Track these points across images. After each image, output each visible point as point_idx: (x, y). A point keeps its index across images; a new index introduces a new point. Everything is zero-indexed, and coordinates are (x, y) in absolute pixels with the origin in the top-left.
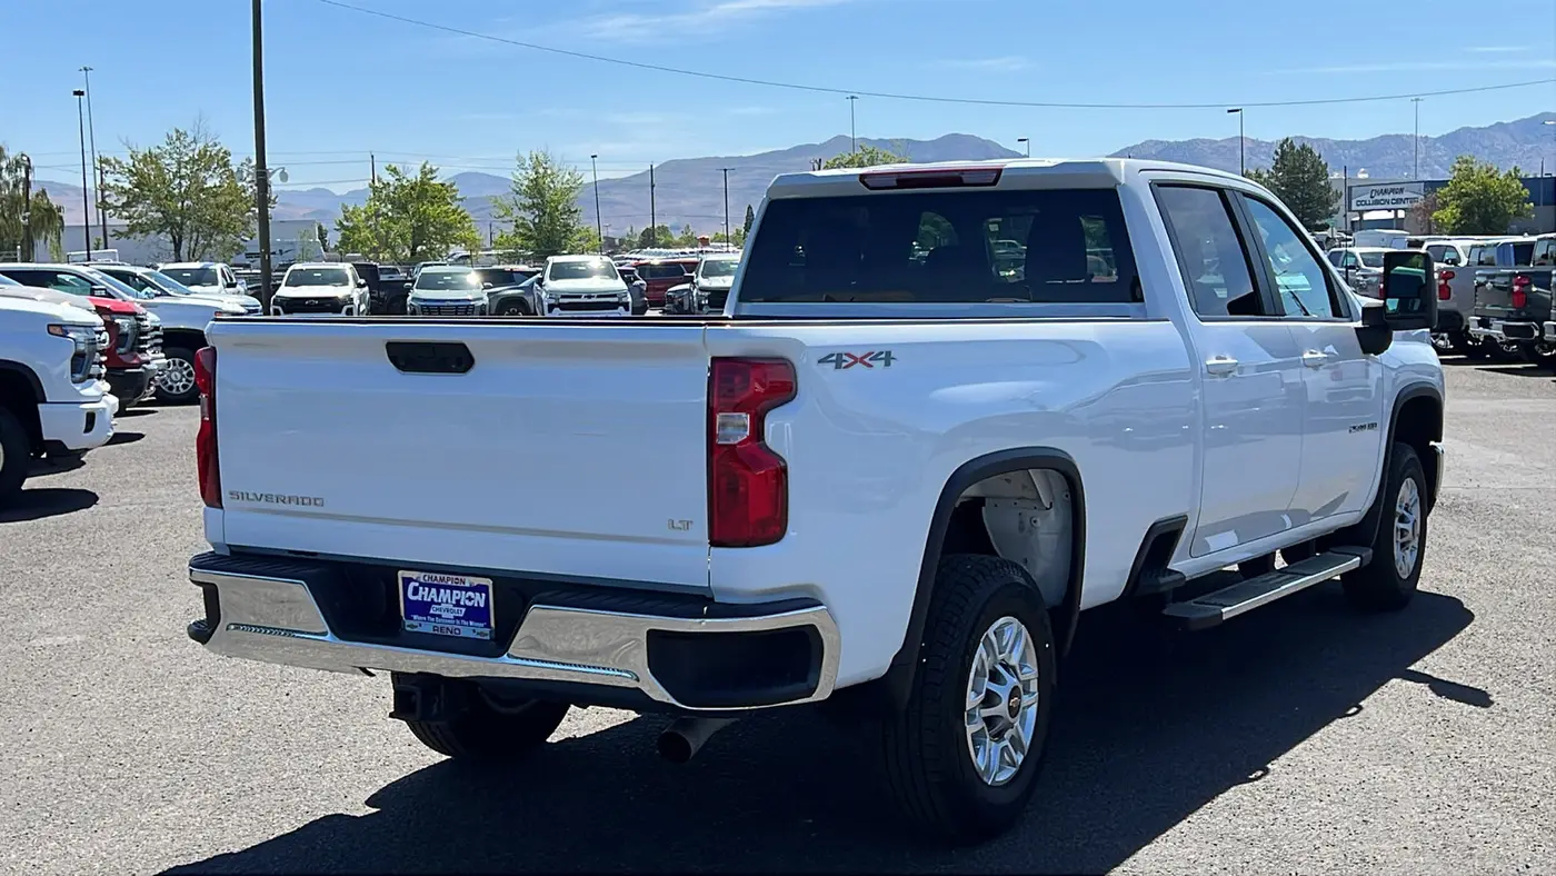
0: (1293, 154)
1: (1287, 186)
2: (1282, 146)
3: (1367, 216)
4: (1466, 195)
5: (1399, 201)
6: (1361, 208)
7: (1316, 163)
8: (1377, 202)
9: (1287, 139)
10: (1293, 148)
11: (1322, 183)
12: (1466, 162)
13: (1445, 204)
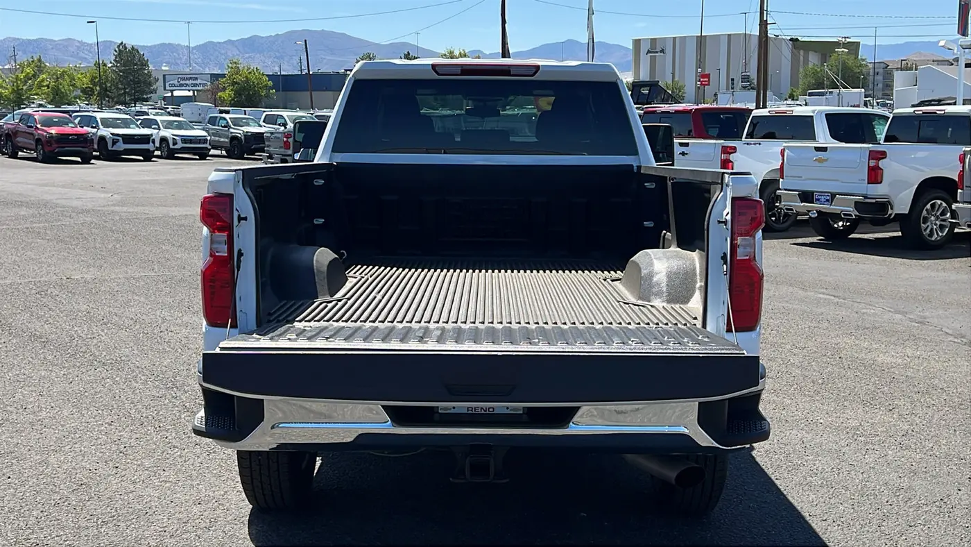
0: (126, 52)
1: (123, 73)
2: (119, 47)
3: (176, 93)
4: (236, 83)
5: (195, 85)
6: (171, 88)
7: (141, 57)
8: (181, 85)
9: (122, 43)
10: (126, 48)
11: (146, 72)
12: (235, 63)
13: (224, 89)
